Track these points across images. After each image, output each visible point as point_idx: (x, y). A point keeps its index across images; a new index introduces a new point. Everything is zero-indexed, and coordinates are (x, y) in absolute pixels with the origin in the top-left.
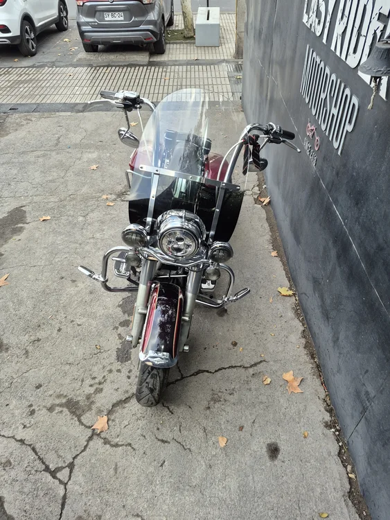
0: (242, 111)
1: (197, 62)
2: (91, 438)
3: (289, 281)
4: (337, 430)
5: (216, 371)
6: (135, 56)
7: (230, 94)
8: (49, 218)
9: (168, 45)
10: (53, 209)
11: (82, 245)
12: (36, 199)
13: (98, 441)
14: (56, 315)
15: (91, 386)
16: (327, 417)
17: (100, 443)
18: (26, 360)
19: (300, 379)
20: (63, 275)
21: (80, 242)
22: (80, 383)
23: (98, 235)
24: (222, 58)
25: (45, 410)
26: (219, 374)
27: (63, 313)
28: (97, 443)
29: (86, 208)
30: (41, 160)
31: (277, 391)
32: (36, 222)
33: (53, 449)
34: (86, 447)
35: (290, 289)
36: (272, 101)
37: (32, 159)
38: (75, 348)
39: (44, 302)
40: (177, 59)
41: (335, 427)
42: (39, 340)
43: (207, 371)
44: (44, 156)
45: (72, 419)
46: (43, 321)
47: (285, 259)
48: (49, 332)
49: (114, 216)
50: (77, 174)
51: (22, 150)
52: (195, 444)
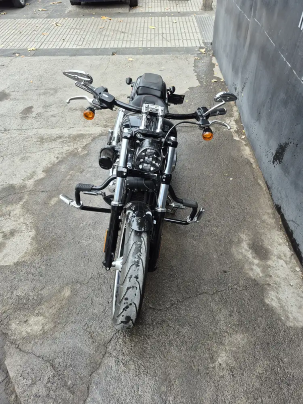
0: (214, 56)
11: (84, 174)
12: (40, 131)
13: (111, 359)
14: (64, 237)
18: (41, 278)
24: (192, 10)
26: (218, 296)
30: (42, 97)
33: (71, 365)
34: (101, 364)
38: (83, 268)
39: (54, 225)
43: (207, 293)
44: (44, 94)
51: (26, 88)
52: (203, 364)
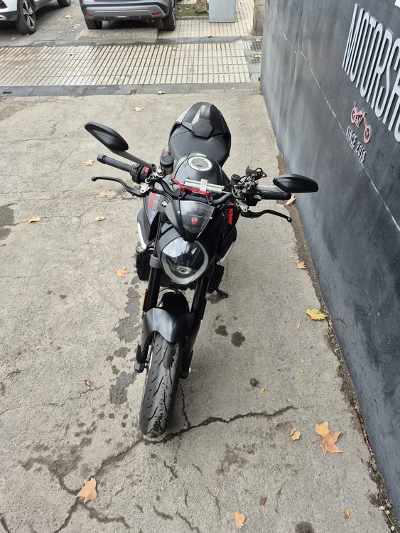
0: (262, 94)
1: (210, 40)
2: (74, 509)
3: (320, 301)
4: (387, 508)
5: (231, 420)
6: (142, 33)
7: (248, 75)
8: (38, 219)
9: (179, 21)
10: (44, 207)
11: (75, 253)
12: (25, 196)
13: (82, 513)
14: (40, 340)
15: (77, 435)
16: (374, 488)
17: (85, 516)
19: (337, 434)
20: (52, 288)
21: (73, 248)
22: (64, 431)
23: (93, 240)
24: (238, 35)
25: (20, 466)
26: (235, 424)
27: (48, 337)
28: (81, 515)
29: (81, 208)
30: (33, 150)
31: (309, 450)
32: (24, 224)
33: (27, 522)
34: (67, 520)
35: (322, 312)
36: (299, 81)
37: (25, 149)
38: (60, 384)
39: (27, 323)
40: (189, 36)
41: (384, 504)
42: (18, 372)
43: (221, 420)
44: (37, 145)
45: (53, 480)
46: (24, 348)
47: (314, 272)
48: (30, 363)
49: (113, 217)
50: (74, 168)
51: (14, 138)
52: (205, 522)
